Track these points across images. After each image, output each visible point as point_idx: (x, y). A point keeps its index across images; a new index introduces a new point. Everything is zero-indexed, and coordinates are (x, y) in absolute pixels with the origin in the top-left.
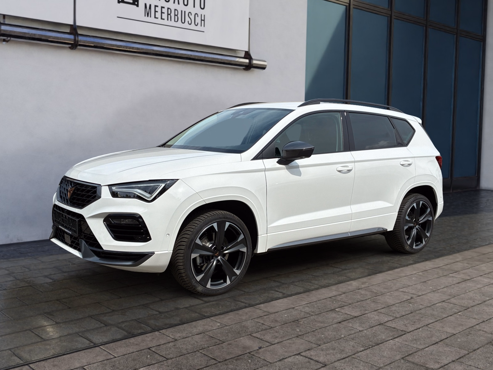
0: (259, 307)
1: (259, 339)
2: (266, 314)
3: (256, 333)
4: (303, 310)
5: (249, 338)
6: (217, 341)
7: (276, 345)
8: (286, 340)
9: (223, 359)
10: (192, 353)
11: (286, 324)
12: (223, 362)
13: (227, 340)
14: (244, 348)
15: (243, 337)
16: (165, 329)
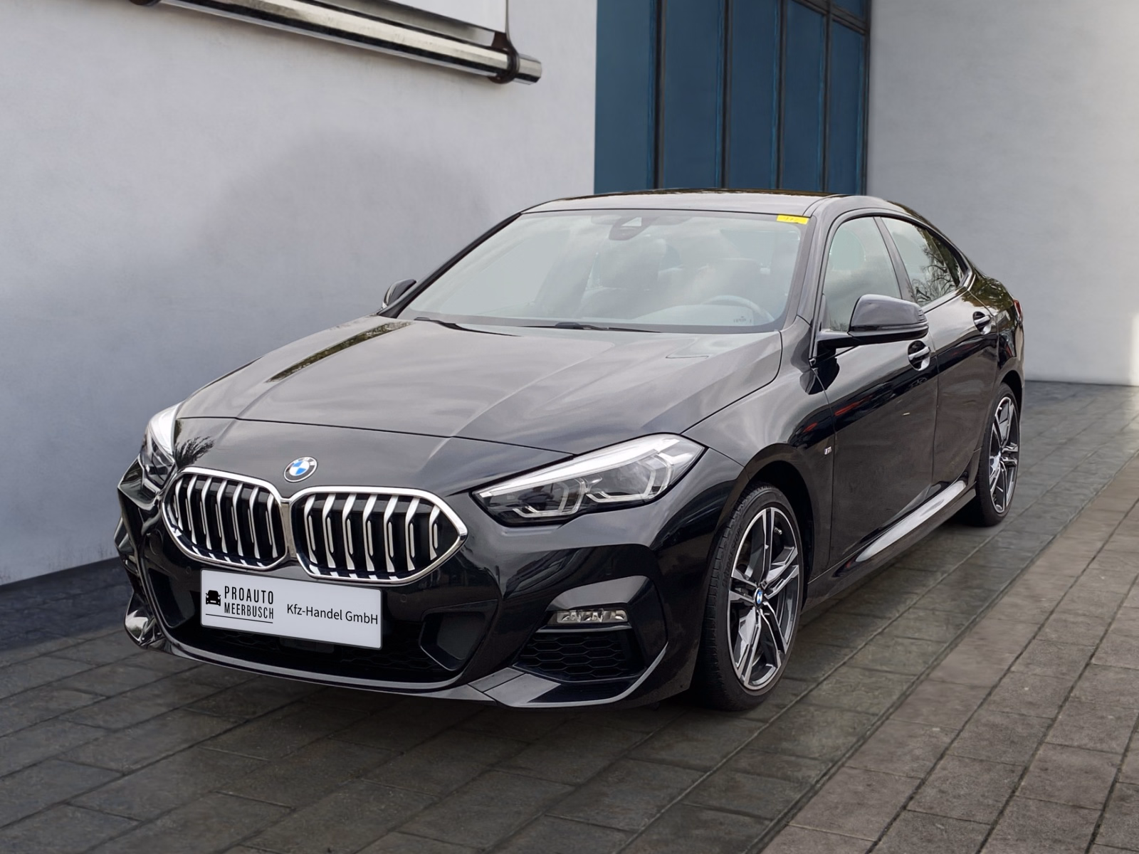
1: (1075, 747)
2: (986, 692)
3: (1045, 735)
4: (1035, 672)
5: (1055, 749)
6: (1009, 767)
7: (1129, 754)
8: (1128, 743)
9: (1096, 804)
10: (1011, 803)
11: (1064, 708)
12: (1107, 809)
13: (1024, 762)
14: (1086, 772)
15: (1037, 749)
16: (849, 758)
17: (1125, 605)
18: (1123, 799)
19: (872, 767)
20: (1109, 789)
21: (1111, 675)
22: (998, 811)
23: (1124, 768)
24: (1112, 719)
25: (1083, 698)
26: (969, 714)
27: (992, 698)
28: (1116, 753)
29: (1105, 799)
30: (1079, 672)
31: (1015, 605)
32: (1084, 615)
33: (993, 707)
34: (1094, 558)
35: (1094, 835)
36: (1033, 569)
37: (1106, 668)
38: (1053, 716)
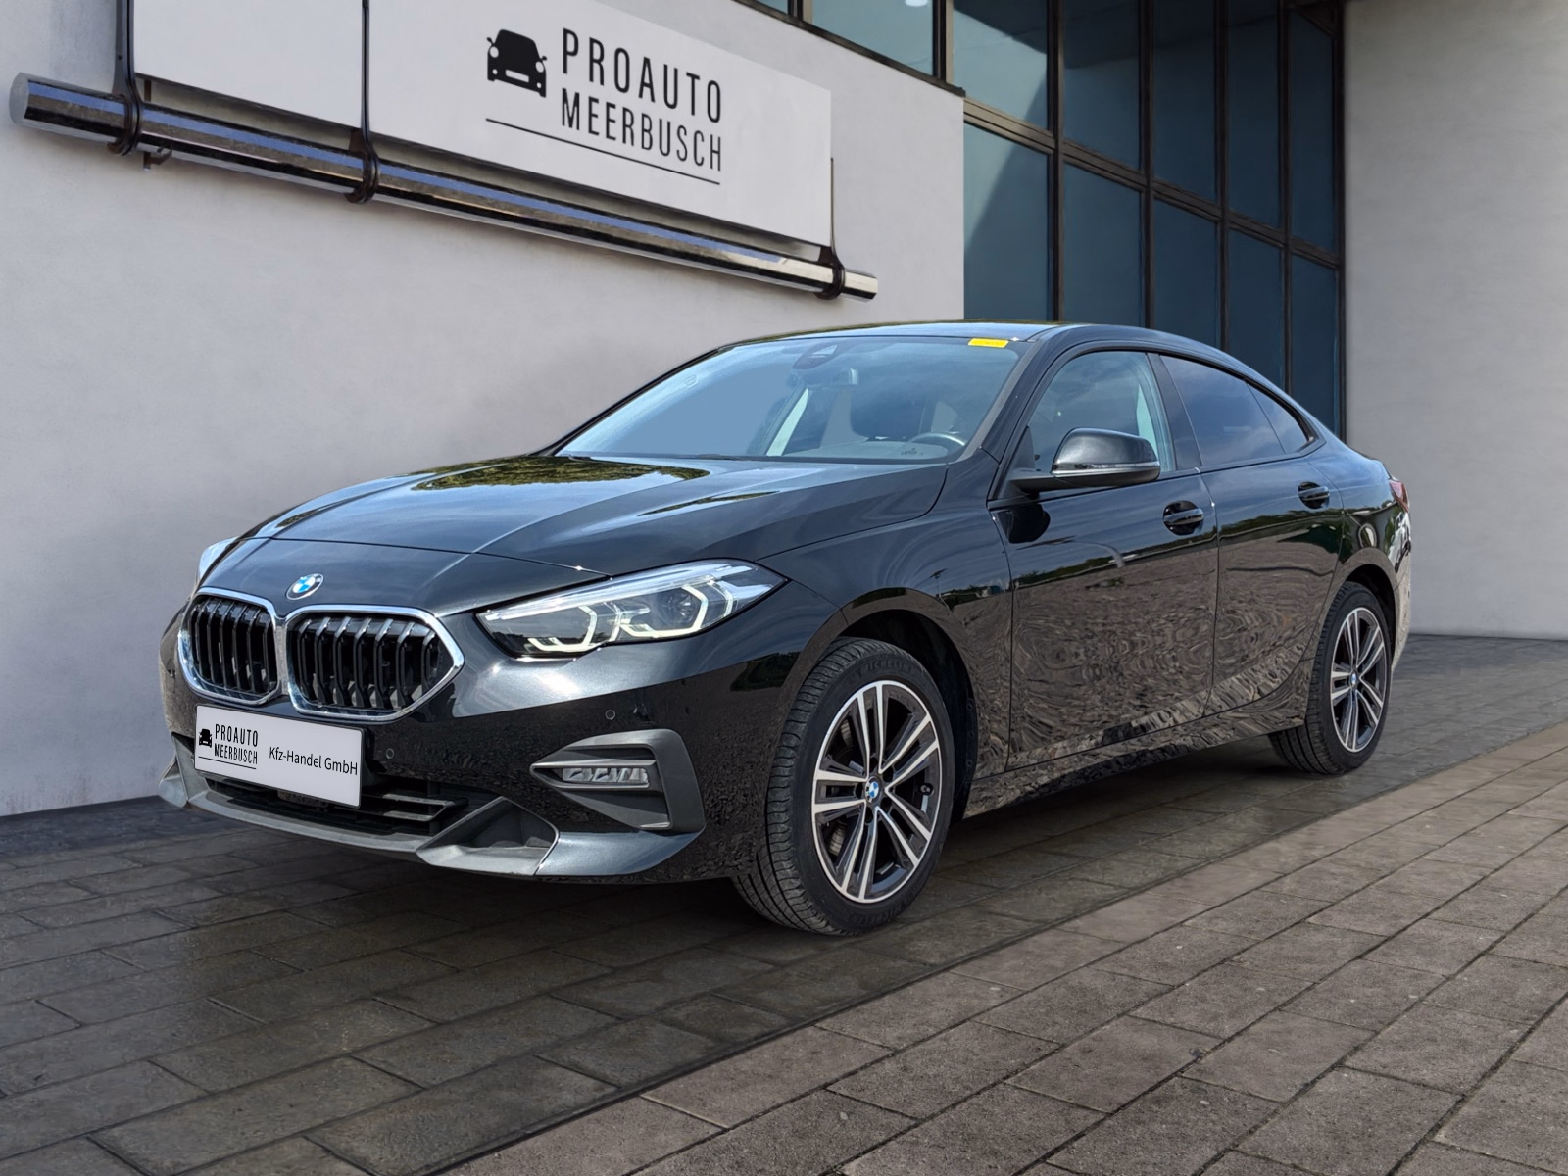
0: (1076, 928)
1: (1166, 1025)
2: (1116, 948)
3: (1138, 1006)
4: (1216, 929)
5: (1132, 1025)
6: (1038, 1043)
7: (1237, 1039)
8: (1253, 1024)
9: (1111, 1104)
10: (986, 1093)
11: (1205, 974)
12: (1120, 1115)
13: (1066, 1039)
14: (1144, 1060)
15: (1108, 1022)
16: (831, 1016)
17: (1427, 857)
18: (1158, 1101)
19: (848, 1030)
20: (1153, 1085)
21: (1320, 937)
22: (950, 1103)
23: (1208, 1057)
24: (1260, 993)
25: (1248, 963)
26: (1065, 972)
27: (1117, 955)
28: (1220, 1038)
29: (1131, 1098)
30: (1277, 931)
31: (1277, 852)
32: (1358, 866)
33: (1105, 967)
34: (1434, 807)
35: (1057, 1149)
36: (1344, 814)
37: (1318, 928)
38: (1177, 983)
